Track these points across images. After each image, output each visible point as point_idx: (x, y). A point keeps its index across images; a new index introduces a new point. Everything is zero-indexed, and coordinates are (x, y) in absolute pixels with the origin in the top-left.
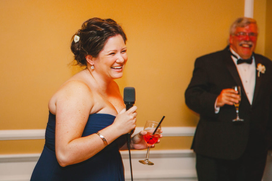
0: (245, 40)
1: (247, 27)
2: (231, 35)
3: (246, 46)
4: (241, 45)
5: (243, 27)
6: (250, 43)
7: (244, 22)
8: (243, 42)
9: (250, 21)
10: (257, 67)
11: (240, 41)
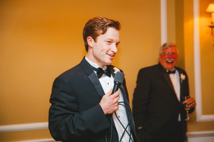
0: (169, 58)
1: (170, 49)
2: (160, 55)
3: (170, 61)
4: (167, 62)
5: (167, 49)
6: (172, 60)
7: (167, 45)
8: (167, 59)
9: (171, 45)
10: (180, 76)
11: (165, 59)
